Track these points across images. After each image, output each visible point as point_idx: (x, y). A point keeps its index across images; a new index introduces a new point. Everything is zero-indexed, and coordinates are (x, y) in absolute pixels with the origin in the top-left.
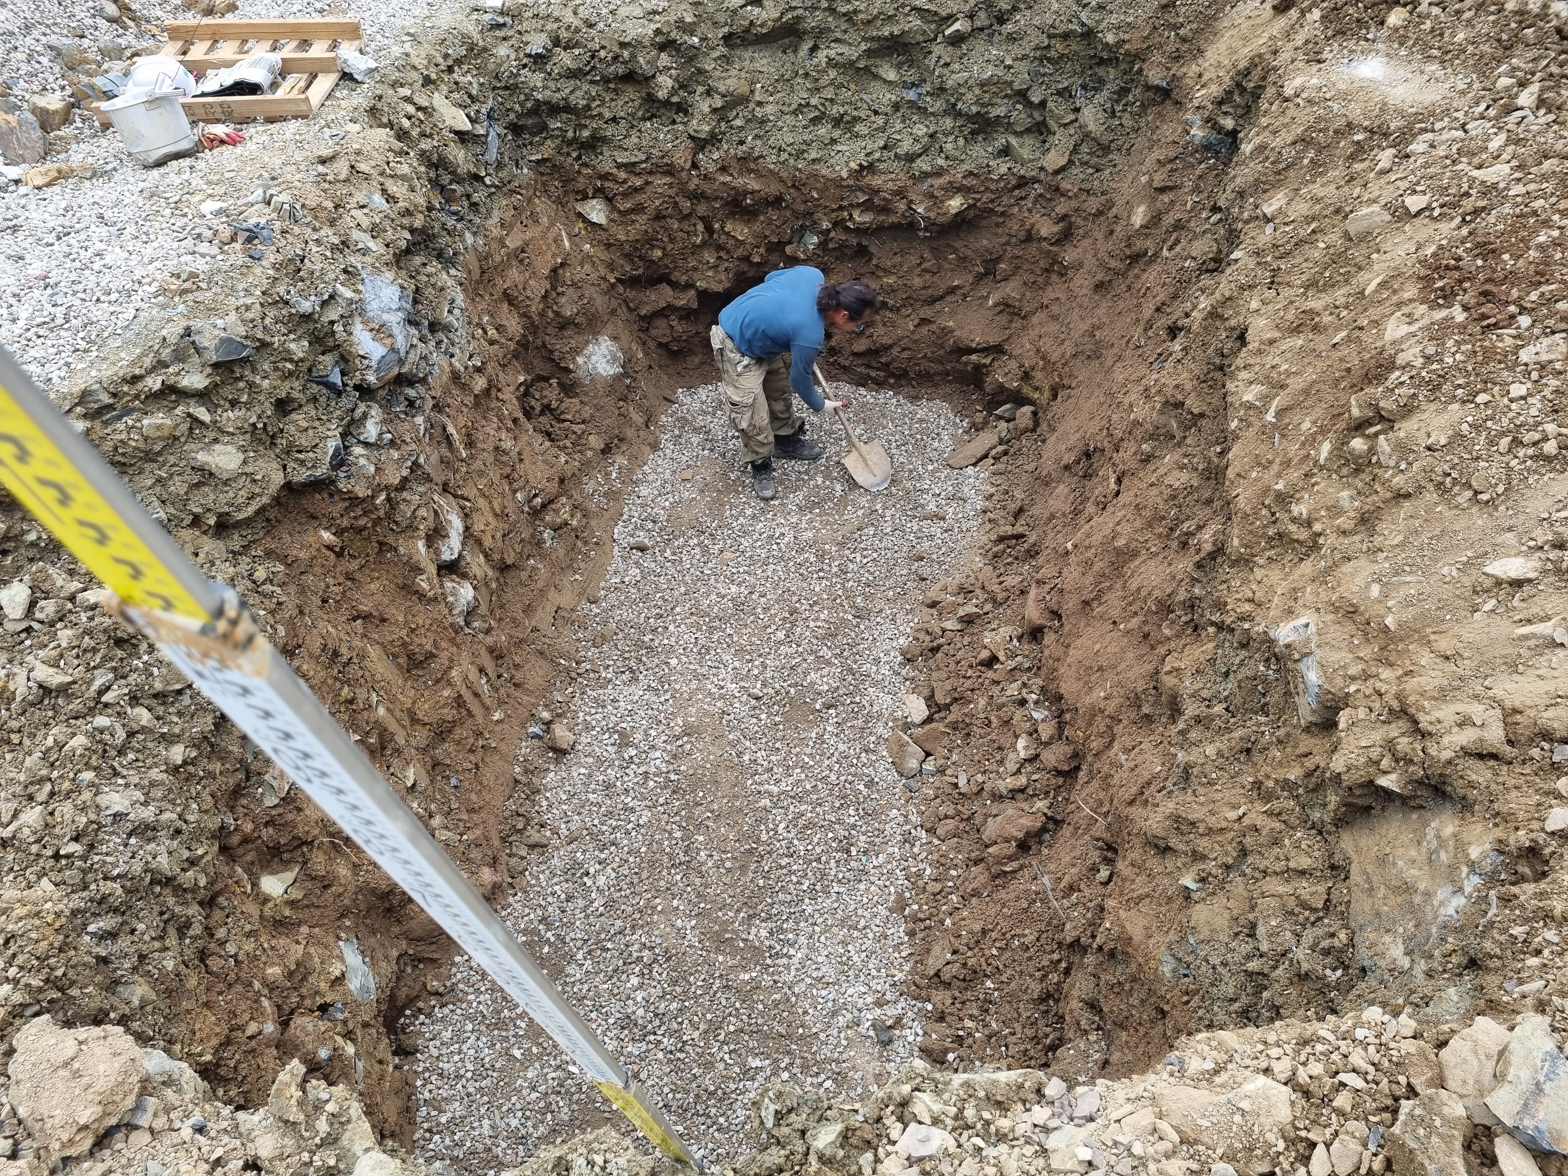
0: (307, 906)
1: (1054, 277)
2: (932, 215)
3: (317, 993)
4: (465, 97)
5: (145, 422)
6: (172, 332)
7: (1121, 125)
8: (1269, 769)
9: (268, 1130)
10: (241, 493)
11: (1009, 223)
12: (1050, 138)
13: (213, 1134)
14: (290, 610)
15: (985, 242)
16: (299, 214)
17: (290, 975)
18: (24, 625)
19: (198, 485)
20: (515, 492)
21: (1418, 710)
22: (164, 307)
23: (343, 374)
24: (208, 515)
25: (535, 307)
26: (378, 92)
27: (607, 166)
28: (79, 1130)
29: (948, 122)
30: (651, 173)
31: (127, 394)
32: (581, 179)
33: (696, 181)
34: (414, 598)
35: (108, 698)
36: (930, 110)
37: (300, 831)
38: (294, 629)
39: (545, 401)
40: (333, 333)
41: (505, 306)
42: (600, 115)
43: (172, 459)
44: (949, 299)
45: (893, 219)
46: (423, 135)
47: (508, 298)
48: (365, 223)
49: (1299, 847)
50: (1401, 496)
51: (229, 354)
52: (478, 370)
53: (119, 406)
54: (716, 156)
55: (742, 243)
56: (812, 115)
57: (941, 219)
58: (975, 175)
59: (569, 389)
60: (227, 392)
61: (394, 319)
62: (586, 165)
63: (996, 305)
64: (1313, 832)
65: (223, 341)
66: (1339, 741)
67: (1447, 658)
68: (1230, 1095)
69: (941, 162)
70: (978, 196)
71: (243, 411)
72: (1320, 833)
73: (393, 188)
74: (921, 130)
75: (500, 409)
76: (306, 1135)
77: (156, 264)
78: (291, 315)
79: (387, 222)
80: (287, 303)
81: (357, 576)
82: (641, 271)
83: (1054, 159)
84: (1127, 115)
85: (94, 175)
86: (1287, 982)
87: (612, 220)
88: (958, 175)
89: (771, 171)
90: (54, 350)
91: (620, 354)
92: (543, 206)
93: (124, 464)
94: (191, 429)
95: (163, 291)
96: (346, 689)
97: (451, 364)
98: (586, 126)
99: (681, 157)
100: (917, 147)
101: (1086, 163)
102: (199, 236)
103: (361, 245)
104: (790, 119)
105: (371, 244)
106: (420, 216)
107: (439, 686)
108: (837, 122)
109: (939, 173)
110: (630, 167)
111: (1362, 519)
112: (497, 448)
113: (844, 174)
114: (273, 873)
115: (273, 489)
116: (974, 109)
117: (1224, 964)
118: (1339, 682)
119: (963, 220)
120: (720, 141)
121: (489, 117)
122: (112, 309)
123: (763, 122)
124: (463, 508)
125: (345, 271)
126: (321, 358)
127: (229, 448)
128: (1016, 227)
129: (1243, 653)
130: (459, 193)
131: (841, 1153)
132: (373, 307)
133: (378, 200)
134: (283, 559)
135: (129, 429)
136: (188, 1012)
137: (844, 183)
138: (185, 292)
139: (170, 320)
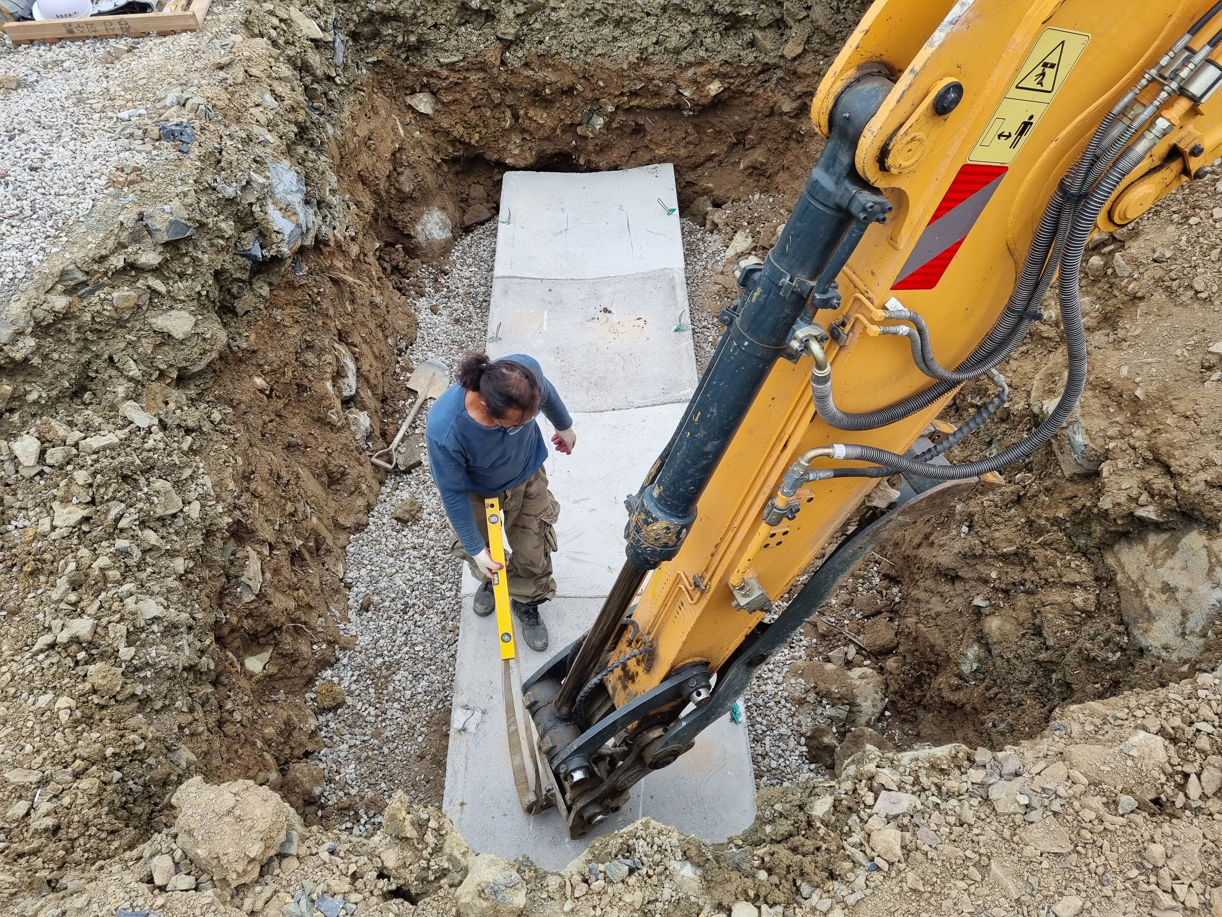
0: (281, 678)
1: (793, 144)
2: (696, 97)
3: (300, 744)
4: (315, 10)
5: (115, 294)
6: (128, 217)
7: (845, 19)
8: (1040, 511)
9: (389, 847)
10: (195, 350)
11: (756, 102)
12: (787, 31)
13: (342, 854)
14: (243, 444)
15: (737, 118)
16: (212, 114)
17: (281, 733)
18: (38, 469)
19: (162, 344)
20: (386, 337)
21: (1170, 458)
22: (116, 197)
23: (262, 247)
24: (171, 370)
25: (383, 185)
26: (249, 7)
27: (431, 66)
28: (249, 862)
29: (707, 21)
30: (467, 70)
31: (98, 272)
32: (409, 77)
33: (504, 76)
34: (327, 428)
35: (122, 524)
36: (692, 11)
37: (272, 619)
38: (248, 459)
39: (394, 263)
40: (252, 213)
41: (360, 185)
42: (425, 22)
43: (138, 325)
44: (709, 165)
45: (666, 102)
46: (287, 42)
47: (362, 179)
48: (263, 120)
49: (1069, 566)
50: (1135, 299)
51: (177, 235)
52: (353, 239)
53: (91, 283)
54: (520, 54)
55: (542, 126)
56: (597, 18)
57: (703, 101)
58: (729, 63)
59: (412, 252)
60: (176, 266)
61: (296, 199)
62: (413, 65)
63: (746, 168)
64: (1079, 554)
65: (172, 223)
66: (1104, 485)
67: (1187, 417)
68: (1121, 747)
69: (702, 53)
70: (732, 81)
71: (190, 281)
72: (1085, 555)
73: (280, 89)
74: (686, 28)
75: (370, 271)
76: (420, 846)
77: (99, 160)
78: (219, 199)
79: (278, 118)
80: (214, 189)
81: (284, 413)
82: (461, 152)
83: (791, 49)
84: (849, 11)
85: (19, 86)
86: (1076, 664)
87: (437, 111)
88: (715, 64)
89: (566, 65)
90: (28, 238)
91: (448, 221)
92: (379, 100)
93: (100, 331)
94: (150, 299)
95: (112, 183)
96: (289, 504)
97: (334, 235)
98: (413, 32)
99: (492, 56)
100: (684, 42)
101: (817, 51)
102: (132, 135)
103: (261, 139)
104: (579, 22)
105: (269, 137)
106: (302, 112)
107: (354, 497)
108: (618, 23)
109: (701, 62)
110: (451, 66)
111: (1106, 318)
112: (371, 303)
113: (625, 67)
114: (254, 654)
115: (219, 346)
116: (728, 9)
117: (1018, 657)
118: (1100, 441)
119: (719, 101)
120: (523, 42)
121: (335, 27)
122: (72, 200)
123: (558, 24)
124: (354, 353)
125: (255, 161)
126: (244, 235)
127: (183, 313)
128: (762, 105)
129: (1005, 426)
130: (319, 92)
131: (833, 818)
132: (279, 189)
133: (269, 98)
134: (230, 403)
135: (102, 301)
136: (218, 768)
137: (625, 74)
138: (132, 183)
139: (124, 208)
